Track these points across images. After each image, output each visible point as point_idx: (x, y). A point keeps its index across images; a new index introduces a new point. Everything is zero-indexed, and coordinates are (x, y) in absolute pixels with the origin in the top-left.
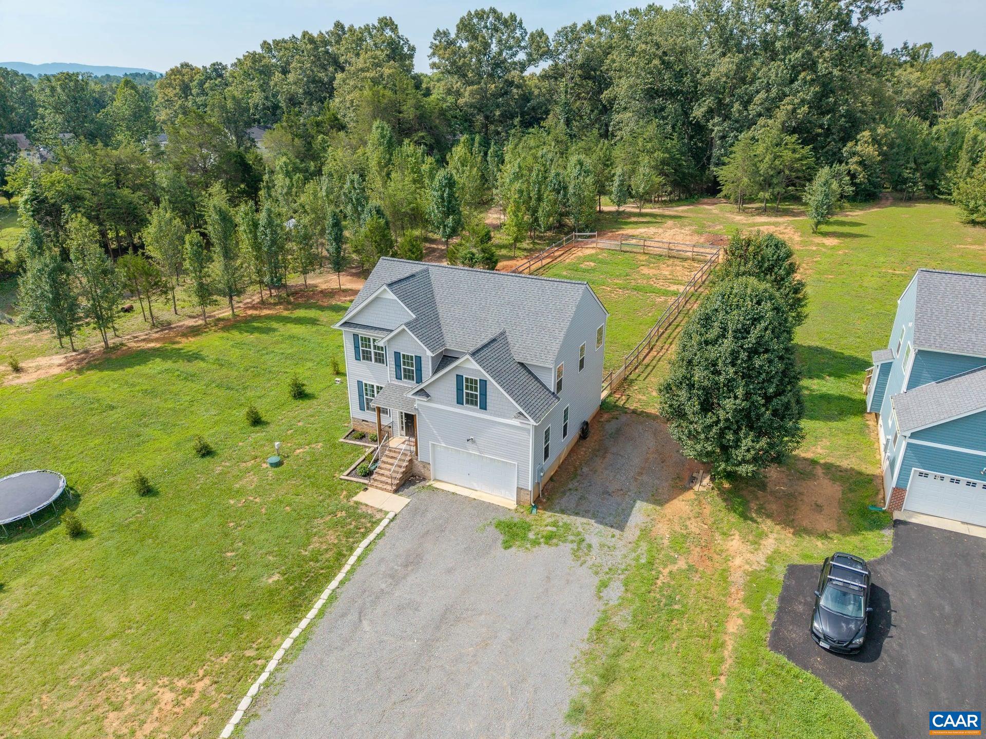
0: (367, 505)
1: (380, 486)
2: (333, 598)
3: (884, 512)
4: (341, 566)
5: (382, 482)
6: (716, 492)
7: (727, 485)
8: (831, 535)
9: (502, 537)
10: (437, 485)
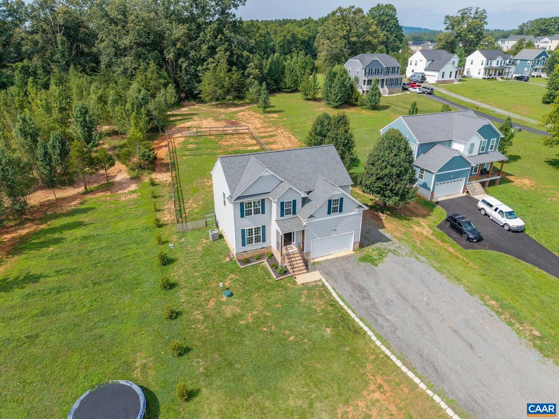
0: (308, 283)
1: (299, 272)
2: (361, 320)
3: (429, 201)
4: (342, 308)
5: (298, 271)
6: (389, 217)
7: (389, 213)
8: (430, 214)
9: (369, 263)
10: (316, 260)
